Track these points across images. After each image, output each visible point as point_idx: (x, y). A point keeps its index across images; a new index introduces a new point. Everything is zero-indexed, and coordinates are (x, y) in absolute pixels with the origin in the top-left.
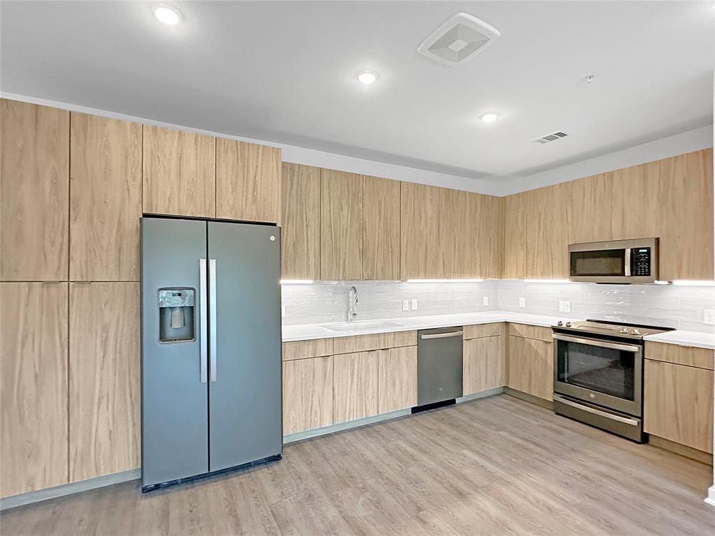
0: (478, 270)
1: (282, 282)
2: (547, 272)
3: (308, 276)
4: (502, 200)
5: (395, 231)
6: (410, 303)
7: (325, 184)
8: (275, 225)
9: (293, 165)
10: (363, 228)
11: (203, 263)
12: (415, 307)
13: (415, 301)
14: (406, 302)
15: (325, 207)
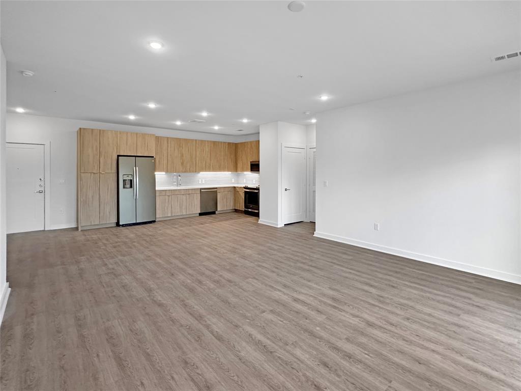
0: (227, 169)
1: (156, 173)
2: (247, 170)
3: (163, 171)
4: (236, 145)
5: (194, 156)
6: (202, 181)
7: (169, 142)
8: (153, 157)
9: (159, 137)
10: (182, 156)
11: (135, 168)
12: (203, 182)
13: (203, 180)
14: (200, 180)
15: (169, 149)
